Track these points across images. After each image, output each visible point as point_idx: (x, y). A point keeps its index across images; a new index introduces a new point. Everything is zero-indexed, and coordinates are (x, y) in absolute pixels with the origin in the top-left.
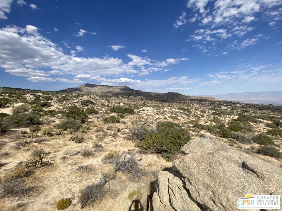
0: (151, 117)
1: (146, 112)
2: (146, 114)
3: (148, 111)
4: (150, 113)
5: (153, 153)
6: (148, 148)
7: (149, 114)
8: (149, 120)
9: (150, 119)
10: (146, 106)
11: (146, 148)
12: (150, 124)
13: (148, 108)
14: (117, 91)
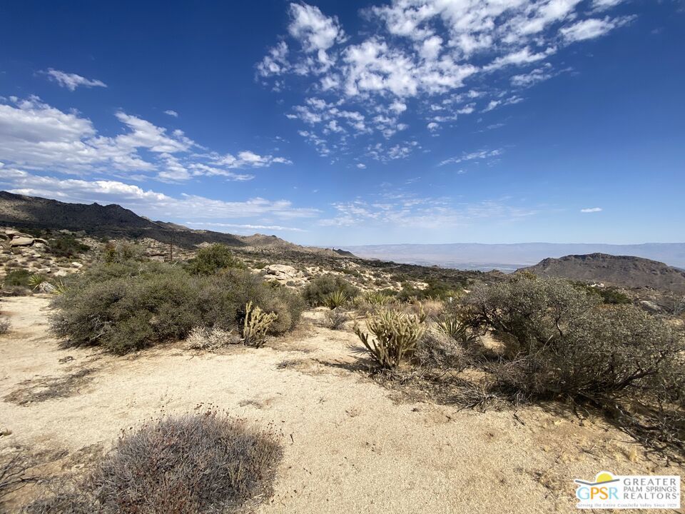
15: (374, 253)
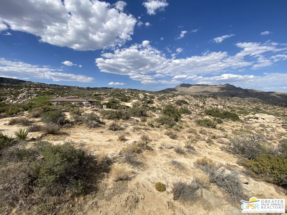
0: (269, 129)
1: (260, 120)
2: (260, 124)
3: (264, 119)
4: (268, 124)
5: (269, 182)
6: (261, 173)
7: (266, 124)
8: (265, 134)
9: (268, 132)
10: (261, 111)
11: (258, 171)
12: (267, 139)
13: (265, 116)
14: (216, 90)
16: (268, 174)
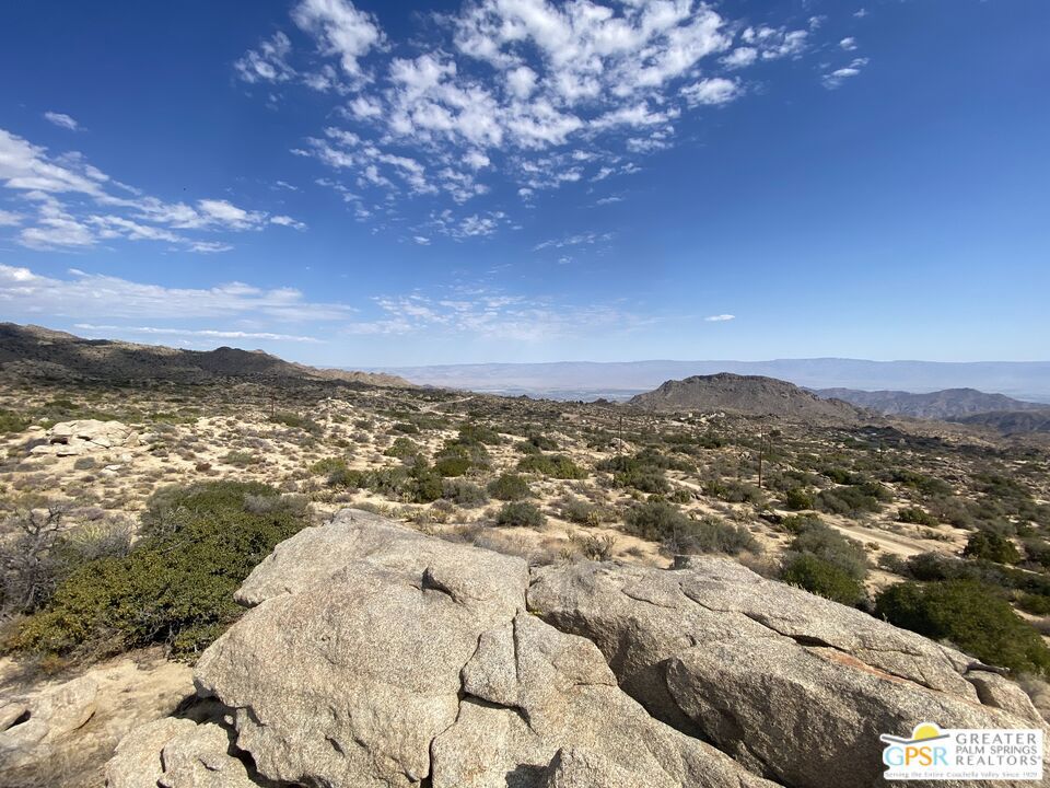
0: (109, 472)
1: (77, 446)
2: (75, 459)
3: (87, 439)
4: (106, 453)
5: (113, 654)
6: (80, 641)
7: (98, 457)
8: (100, 491)
9: (108, 483)
10: (74, 412)
12: (109, 506)
13: (93, 427)
15: (446, 377)
16: (103, 631)
